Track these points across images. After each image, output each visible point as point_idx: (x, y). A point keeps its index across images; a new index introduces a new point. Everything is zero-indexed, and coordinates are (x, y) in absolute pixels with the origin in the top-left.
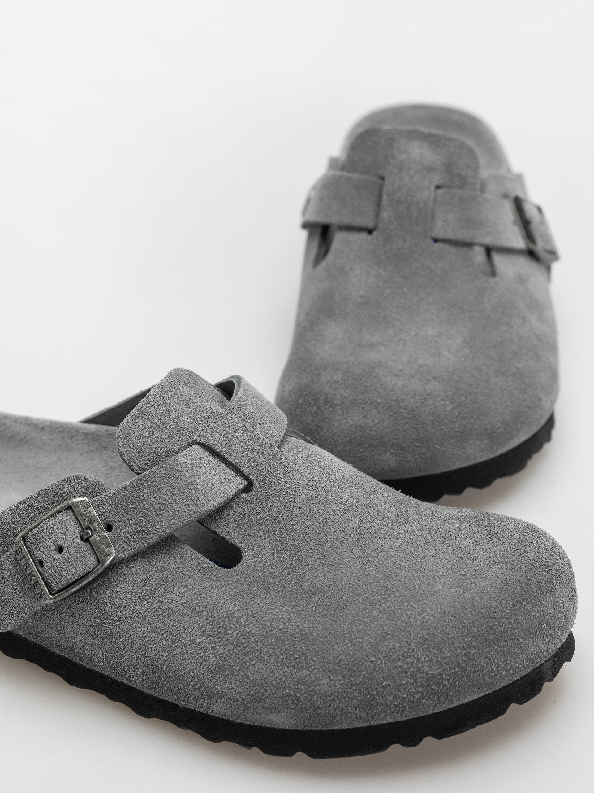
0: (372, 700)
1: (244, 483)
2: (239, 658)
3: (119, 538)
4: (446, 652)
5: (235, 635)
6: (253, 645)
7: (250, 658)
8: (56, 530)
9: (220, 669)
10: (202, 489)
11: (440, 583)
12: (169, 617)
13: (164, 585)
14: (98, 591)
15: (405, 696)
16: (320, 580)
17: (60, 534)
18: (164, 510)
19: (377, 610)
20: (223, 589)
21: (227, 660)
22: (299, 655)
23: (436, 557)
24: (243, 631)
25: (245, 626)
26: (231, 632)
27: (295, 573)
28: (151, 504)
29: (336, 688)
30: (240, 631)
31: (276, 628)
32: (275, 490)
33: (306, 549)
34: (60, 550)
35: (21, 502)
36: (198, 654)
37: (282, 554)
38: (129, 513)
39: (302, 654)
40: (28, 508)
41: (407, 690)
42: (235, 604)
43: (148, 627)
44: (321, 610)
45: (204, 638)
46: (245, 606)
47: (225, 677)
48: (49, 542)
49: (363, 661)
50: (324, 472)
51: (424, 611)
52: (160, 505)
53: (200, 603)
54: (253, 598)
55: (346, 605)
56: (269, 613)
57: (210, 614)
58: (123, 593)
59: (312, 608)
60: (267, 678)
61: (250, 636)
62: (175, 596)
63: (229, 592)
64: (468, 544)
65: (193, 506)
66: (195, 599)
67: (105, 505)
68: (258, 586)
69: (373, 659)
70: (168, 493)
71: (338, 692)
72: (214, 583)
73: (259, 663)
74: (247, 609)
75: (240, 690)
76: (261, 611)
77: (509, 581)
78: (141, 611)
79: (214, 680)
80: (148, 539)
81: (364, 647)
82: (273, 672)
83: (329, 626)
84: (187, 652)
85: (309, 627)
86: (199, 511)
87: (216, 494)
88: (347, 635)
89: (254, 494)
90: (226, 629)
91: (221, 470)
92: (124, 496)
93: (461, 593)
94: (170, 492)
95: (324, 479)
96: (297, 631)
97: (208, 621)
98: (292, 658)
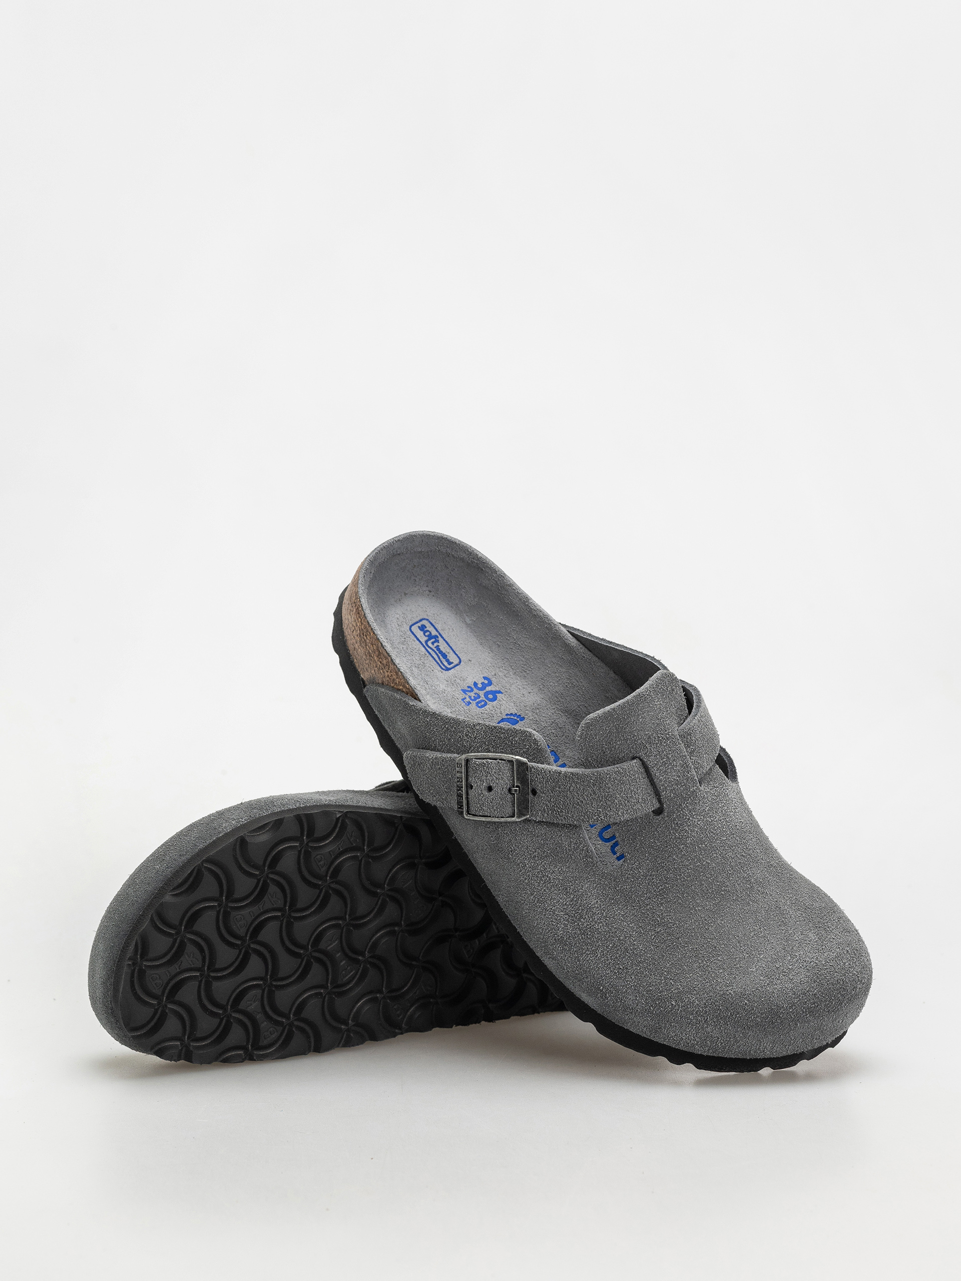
0: (659, 1028)
1: (657, 805)
2: (579, 943)
3: (537, 805)
4: (729, 1026)
5: (585, 925)
6: (595, 940)
7: (587, 948)
8: (493, 773)
9: (561, 941)
10: (618, 803)
11: (756, 966)
12: (545, 883)
13: (553, 857)
14: (503, 829)
15: (684, 1038)
16: (670, 915)
17: (495, 778)
18: (580, 806)
19: (698, 964)
20: (595, 885)
21: (570, 939)
22: (624, 967)
23: (766, 939)
24: (593, 926)
25: (596, 923)
26: (584, 921)
27: (654, 900)
28: (573, 796)
29: (637, 1007)
30: (591, 924)
31: (618, 937)
32: (677, 824)
33: (673, 884)
34: (490, 789)
35: (480, 724)
36: (552, 921)
37: (653, 879)
38: (554, 792)
39: (626, 968)
40: (482, 733)
41: (688, 1035)
42: (597, 902)
43: (526, 879)
44: (657, 941)
45: (563, 913)
46: (604, 908)
47: (562, 950)
48: (484, 778)
49: (666, 1000)
50: (723, 817)
51: (731, 985)
52: (579, 801)
53: (572, 886)
54: (613, 904)
55: (678, 946)
56: (618, 922)
57: (575, 899)
58: (521, 844)
59: (652, 935)
60: (592, 969)
61: (596, 931)
62: (557, 870)
63: (597, 890)
64: (797, 938)
65: (603, 814)
66: (570, 881)
67: (539, 775)
68: (621, 896)
69: (674, 1003)
70: (589, 795)
71: (637, 1010)
72: (590, 877)
73: (592, 956)
74: (604, 910)
75: (569, 965)
76: (613, 917)
77: (808, 992)
78: (527, 866)
79: (555, 946)
80: (559, 819)
81: (672, 990)
82: (599, 969)
83: (656, 957)
84: (545, 915)
85: (642, 950)
86: (606, 820)
87: (627, 811)
88: (665, 973)
89: (660, 819)
90: (581, 917)
91: (644, 789)
92: (556, 778)
93: (766, 984)
94: (591, 794)
95: (719, 825)
96: (631, 948)
97: (571, 903)
98: (617, 966)
